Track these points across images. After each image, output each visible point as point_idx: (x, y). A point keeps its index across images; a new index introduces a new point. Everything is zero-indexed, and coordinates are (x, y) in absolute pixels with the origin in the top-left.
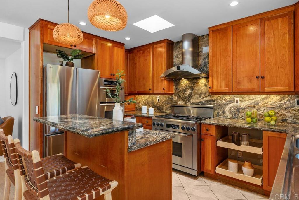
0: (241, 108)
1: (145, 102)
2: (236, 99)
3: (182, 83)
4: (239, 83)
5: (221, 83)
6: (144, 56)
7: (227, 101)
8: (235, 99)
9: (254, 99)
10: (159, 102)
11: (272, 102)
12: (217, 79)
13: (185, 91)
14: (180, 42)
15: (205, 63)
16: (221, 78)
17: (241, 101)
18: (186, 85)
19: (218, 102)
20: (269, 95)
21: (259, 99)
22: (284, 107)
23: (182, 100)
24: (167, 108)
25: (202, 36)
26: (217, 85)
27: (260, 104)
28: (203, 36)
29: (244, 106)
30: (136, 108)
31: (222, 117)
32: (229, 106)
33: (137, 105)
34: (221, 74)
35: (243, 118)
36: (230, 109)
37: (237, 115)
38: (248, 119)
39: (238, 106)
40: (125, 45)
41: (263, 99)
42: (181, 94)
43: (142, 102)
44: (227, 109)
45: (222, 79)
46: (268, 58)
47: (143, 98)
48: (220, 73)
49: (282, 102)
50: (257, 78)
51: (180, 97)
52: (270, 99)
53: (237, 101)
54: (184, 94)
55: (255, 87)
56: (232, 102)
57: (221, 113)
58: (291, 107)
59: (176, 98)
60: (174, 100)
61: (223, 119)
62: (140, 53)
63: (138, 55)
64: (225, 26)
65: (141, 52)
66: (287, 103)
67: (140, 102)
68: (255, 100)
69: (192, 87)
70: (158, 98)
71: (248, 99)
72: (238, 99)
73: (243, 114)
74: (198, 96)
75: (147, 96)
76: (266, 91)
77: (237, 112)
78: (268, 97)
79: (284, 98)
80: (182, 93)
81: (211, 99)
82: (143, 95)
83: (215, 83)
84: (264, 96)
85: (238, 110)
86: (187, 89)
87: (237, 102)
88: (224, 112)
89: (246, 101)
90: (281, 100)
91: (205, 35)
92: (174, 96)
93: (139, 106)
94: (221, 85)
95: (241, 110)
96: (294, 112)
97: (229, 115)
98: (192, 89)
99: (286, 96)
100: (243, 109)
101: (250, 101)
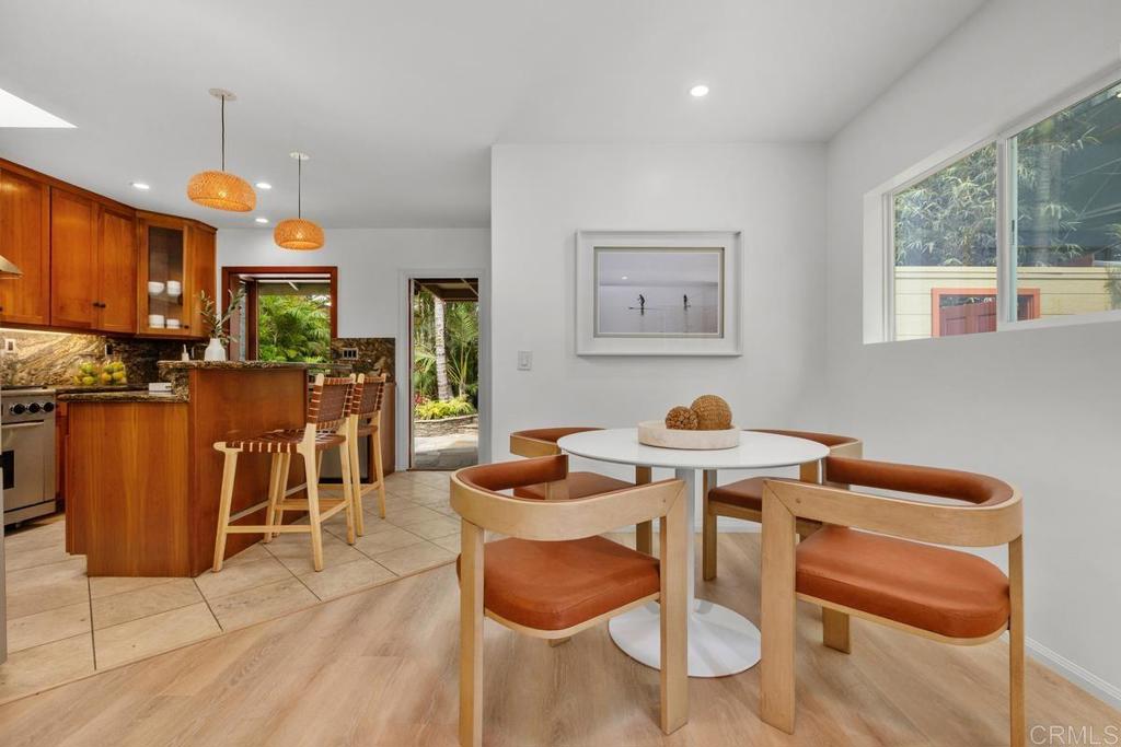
0: (19, 361)
2: (8, 339)
4: (62, 309)
5: (24, 301)
8: (4, 342)
9: (45, 342)
11: (76, 349)
16: (24, 290)
17: (19, 346)
21: (55, 341)
26: (14, 306)
27: (54, 352)
29: (25, 357)
37: (10, 377)
39: (12, 356)
41: (62, 343)
45: (26, 293)
46: (108, 275)
49: (90, 350)
50: (95, 305)
52: (72, 344)
53: (10, 345)
55: (92, 321)
58: (101, 357)
64: (34, 177)
66: (96, 351)
68: (47, 345)
71: (33, 342)
72: (13, 339)
73: (23, 374)
76: (105, 328)
77: (9, 371)
78: (69, 340)
79: (91, 342)
85: (12, 365)
87: (11, 348)
89: (29, 346)
90: (88, 346)
95: (19, 366)
99: (94, 339)
100: (24, 363)
101: (39, 345)
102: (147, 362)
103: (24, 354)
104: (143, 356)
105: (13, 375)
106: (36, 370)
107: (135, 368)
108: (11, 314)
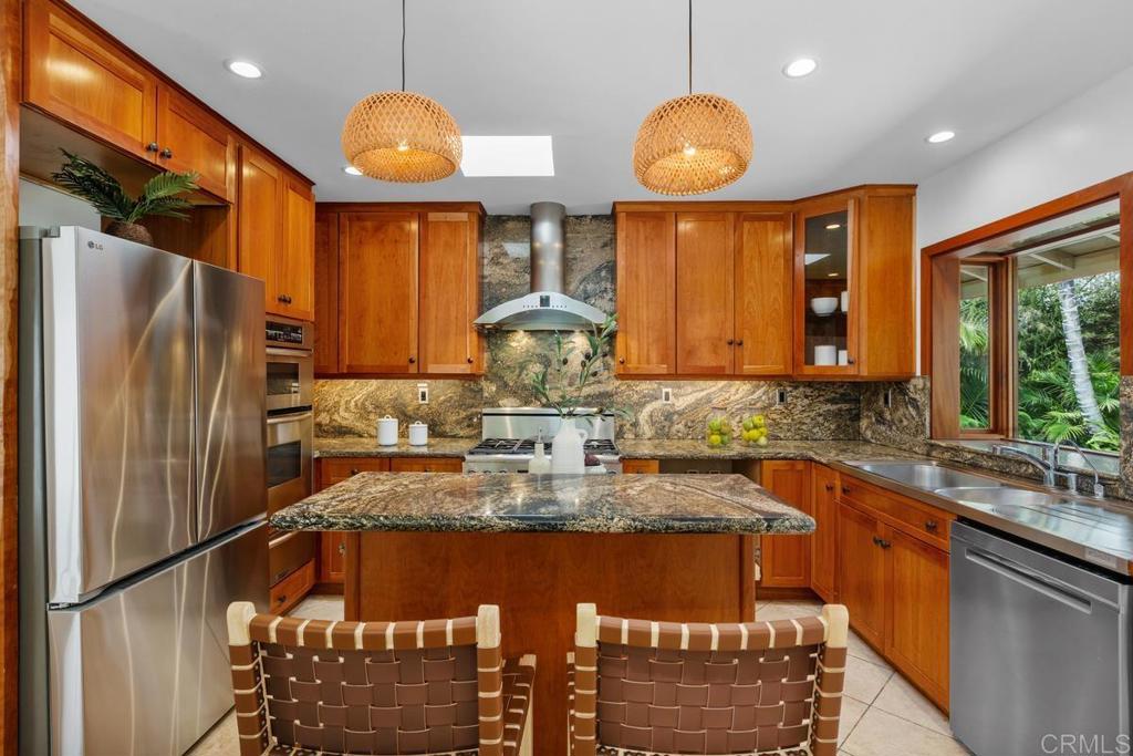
0: (676, 412)
1: (363, 404)
2: (664, 390)
3: (514, 344)
4: (690, 353)
5: (648, 350)
6: (382, 241)
7: (645, 397)
8: (661, 392)
9: (702, 390)
10: (427, 402)
11: (738, 396)
12: (639, 340)
13: (522, 367)
14: (508, 220)
15: (585, 291)
16: (648, 337)
17: (675, 395)
18: (528, 351)
19: (619, 400)
20: (731, 382)
21: (714, 389)
22: (758, 405)
23: (514, 394)
24: (458, 423)
25: (577, 217)
26: (639, 356)
27: (714, 401)
28: (582, 216)
29: (682, 407)
30: (319, 425)
31: (631, 436)
32: (649, 408)
33: (323, 415)
34: (648, 328)
35: (680, 435)
36: (651, 416)
37: (666, 429)
38: (714, 437)
39: (668, 407)
40: (313, 187)
41: (721, 389)
42: (510, 378)
43: (347, 402)
44: (643, 416)
45: (651, 340)
46: (749, 302)
47: (352, 389)
48: (645, 325)
49: (755, 396)
50: (730, 343)
51: (506, 385)
52: (733, 390)
53: (667, 394)
54: (520, 375)
55: (723, 363)
56: (656, 399)
57: (628, 426)
58: (771, 405)
59: (494, 389)
60: (486, 394)
61: (633, 442)
62: (363, 229)
63: (350, 232)
64: (658, 209)
65: (369, 224)
66: (763, 398)
67: (338, 402)
68: (704, 393)
69: (545, 356)
70: (421, 390)
71: (689, 390)
72: (669, 390)
73: (680, 426)
74: (565, 382)
75: (374, 384)
76: (745, 372)
77: (667, 424)
78: (731, 386)
79: (758, 387)
80: (513, 372)
81: (602, 390)
82: (354, 378)
83: (633, 351)
84: (721, 383)
85: (668, 417)
86: (531, 361)
87: (667, 399)
88: (635, 425)
89: (686, 396)
90: (754, 392)
91: (586, 216)
92: (484, 384)
93: (331, 420)
94: (648, 355)
95: (675, 417)
96: (774, 416)
97: (647, 430)
98: (547, 362)
99: (762, 383)
100: (680, 414)
101: (695, 394)
102: (840, 410)
103: (681, 404)
104: (833, 401)
105: (669, 427)
106: (693, 422)
107: (820, 419)
108: (636, 365)
